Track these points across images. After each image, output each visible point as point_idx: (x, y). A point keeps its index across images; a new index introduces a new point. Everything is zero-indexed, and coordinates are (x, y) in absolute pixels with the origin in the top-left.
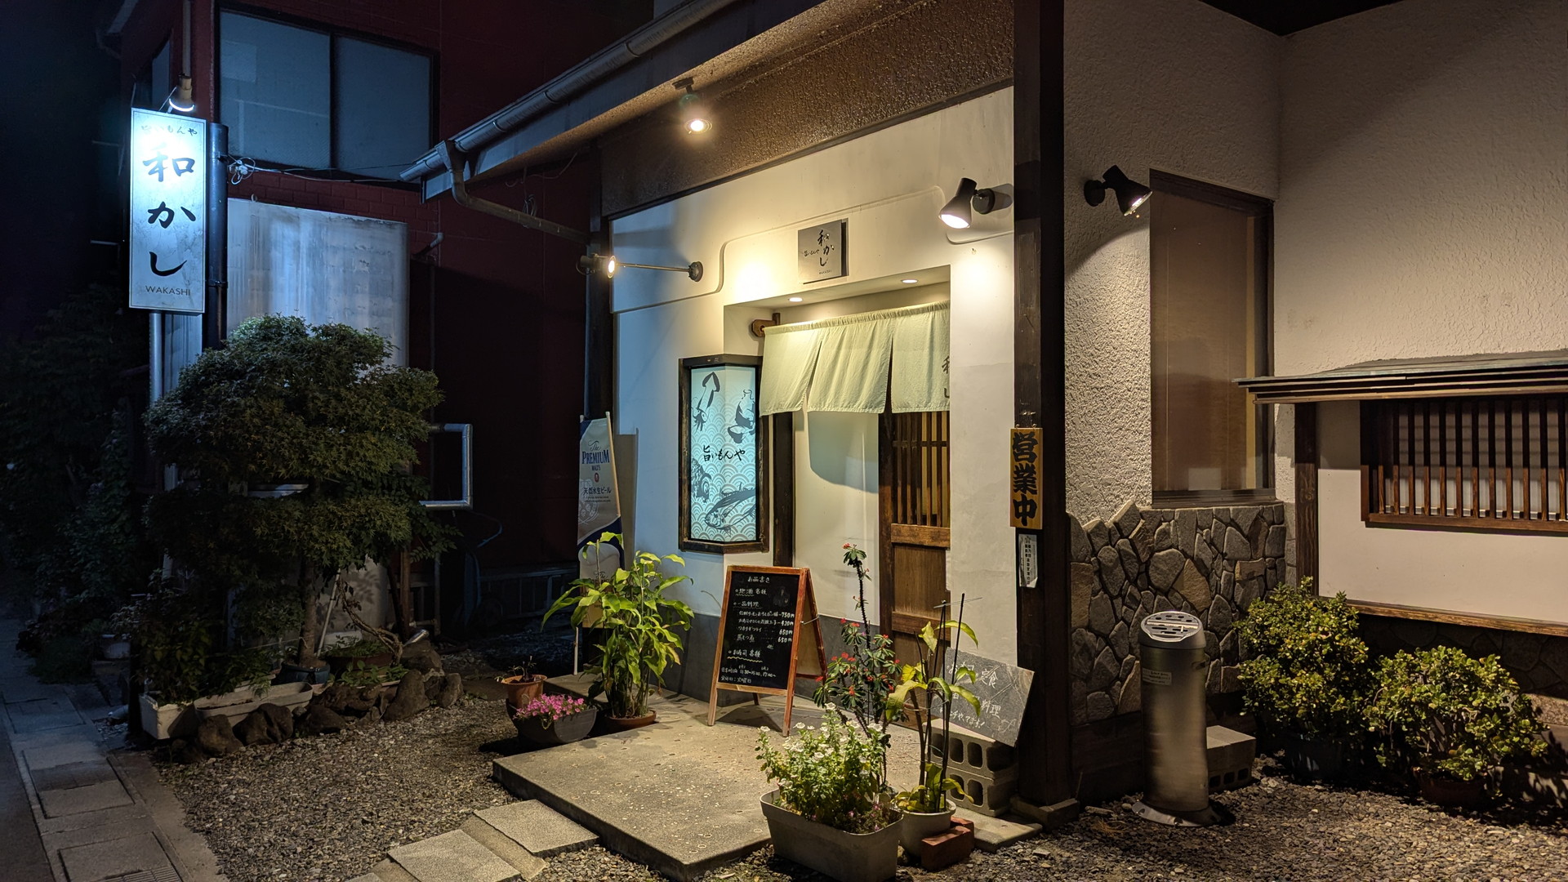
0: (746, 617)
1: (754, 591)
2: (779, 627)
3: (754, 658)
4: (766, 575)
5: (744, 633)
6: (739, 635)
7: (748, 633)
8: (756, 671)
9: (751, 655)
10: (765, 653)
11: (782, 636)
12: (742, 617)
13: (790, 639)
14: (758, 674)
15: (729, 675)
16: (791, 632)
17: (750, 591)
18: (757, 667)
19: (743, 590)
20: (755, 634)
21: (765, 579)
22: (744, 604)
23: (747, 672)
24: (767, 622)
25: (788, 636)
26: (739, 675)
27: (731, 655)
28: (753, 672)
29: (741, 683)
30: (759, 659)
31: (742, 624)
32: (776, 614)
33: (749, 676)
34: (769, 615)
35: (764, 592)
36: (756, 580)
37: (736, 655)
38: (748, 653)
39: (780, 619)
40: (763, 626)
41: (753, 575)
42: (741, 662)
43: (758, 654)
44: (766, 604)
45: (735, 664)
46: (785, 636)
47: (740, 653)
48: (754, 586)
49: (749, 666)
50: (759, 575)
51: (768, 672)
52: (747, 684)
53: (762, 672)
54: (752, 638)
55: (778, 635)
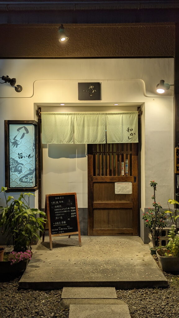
0: (58, 211)
1: (59, 202)
2: (71, 212)
3: (64, 224)
4: (62, 196)
5: (58, 216)
6: (56, 218)
7: (60, 216)
8: (65, 228)
9: (62, 223)
10: (67, 222)
11: (72, 215)
12: (56, 211)
13: (75, 216)
14: (66, 229)
15: (55, 231)
16: (75, 213)
17: (57, 202)
18: (65, 227)
19: (54, 202)
20: (62, 216)
21: (62, 198)
22: (56, 207)
23: (62, 229)
24: (66, 211)
25: (74, 215)
26: (59, 231)
27: (55, 224)
28: (64, 229)
29: (61, 233)
30: (66, 224)
31: (56, 214)
32: (69, 208)
33: (62, 230)
34: (66, 209)
35: (62, 202)
36: (58, 198)
37: (57, 224)
38: (61, 223)
39: (70, 210)
40: (65, 213)
41: (57, 197)
42: (59, 226)
43: (65, 222)
44: (64, 206)
45: (57, 227)
47: (58, 223)
48: (58, 200)
49: (62, 227)
50: (59, 196)
51: (70, 227)
52: (63, 233)
53: (67, 228)
54: (61, 218)
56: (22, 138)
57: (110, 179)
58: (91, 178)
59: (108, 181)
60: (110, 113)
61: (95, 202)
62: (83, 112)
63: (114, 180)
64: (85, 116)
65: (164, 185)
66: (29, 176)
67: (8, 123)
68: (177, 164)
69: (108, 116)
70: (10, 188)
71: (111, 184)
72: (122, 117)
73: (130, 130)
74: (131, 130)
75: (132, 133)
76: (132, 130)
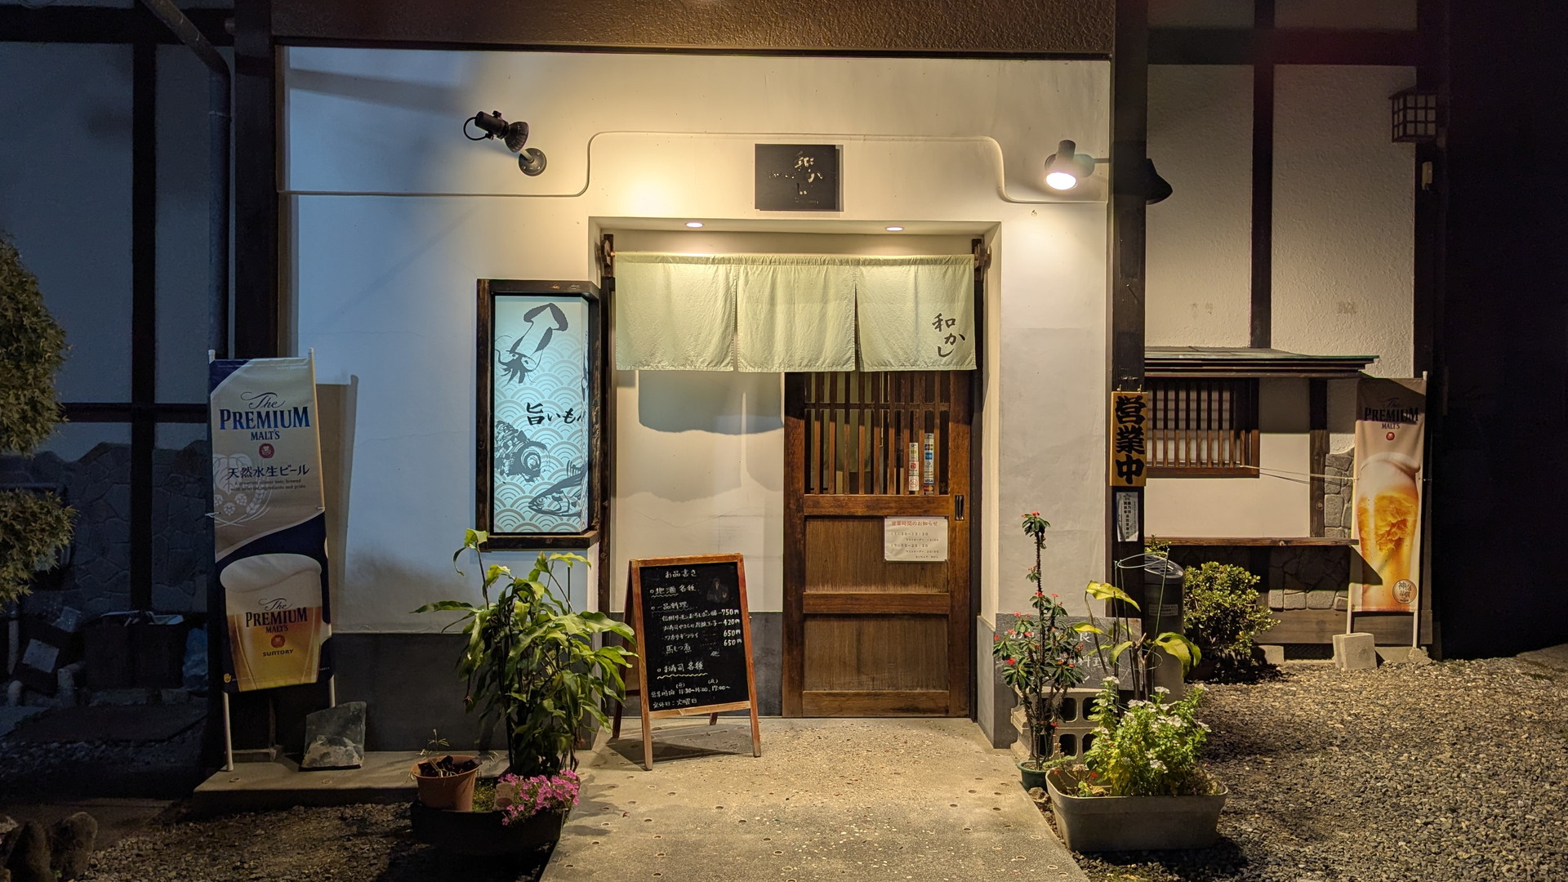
0: (674, 623)
1: (678, 590)
2: (721, 628)
3: (695, 671)
4: (689, 567)
5: (674, 643)
6: (669, 648)
7: (681, 642)
8: (701, 686)
9: (691, 667)
10: (710, 664)
11: (727, 638)
12: (668, 623)
13: (739, 640)
14: (704, 690)
15: (664, 699)
16: (738, 631)
17: (672, 589)
18: (702, 682)
19: (662, 589)
20: (690, 641)
21: (689, 572)
22: (666, 607)
23: (688, 691)
24: (704, 624)
25: (736, 637)
26: (677, 696)
27: (662, 673)
28: (697, 689)
29: (684, 706)
30: (702, 671)
31: (669, 633)
32: (714, 613)
33: (690, 696)
34: (704, 615)
35: (691, 588)
36: (676, 574)
37: (669, 673)
38: (686, 666)
39: (720, 618)
40: (699, 630)
41: (672, 569)
42: (679, 680)
43: (699, 665)
44: (697, 602)
45: (669, 684)
46: (731, 638)
47: (673, 668)
48: (676, 582)
49: (690, 683)
50: (680, 568)
51: (719, 685)
52: (692, 705)
53: (710, 687)
54: (687, 648)
55: (722, 639)
56: (541, 346)
57: (868, 507)
58: (798, 500)
59: (860, 514)
60: (871, 260)
61: (808, 592)
62: (771, 255)
63: (881, 509)
64: (780, 268)
65: (1067, 528)
66: (565, 490)
67: (492, 291)
68: (1119, 452)
69: (864, 269)
70: (492, 532)
71: (870, 524)
72: (916, 273)
73: (943, 323)
74: (950, 323)
75: (951, 335)
76: (953, 324)
